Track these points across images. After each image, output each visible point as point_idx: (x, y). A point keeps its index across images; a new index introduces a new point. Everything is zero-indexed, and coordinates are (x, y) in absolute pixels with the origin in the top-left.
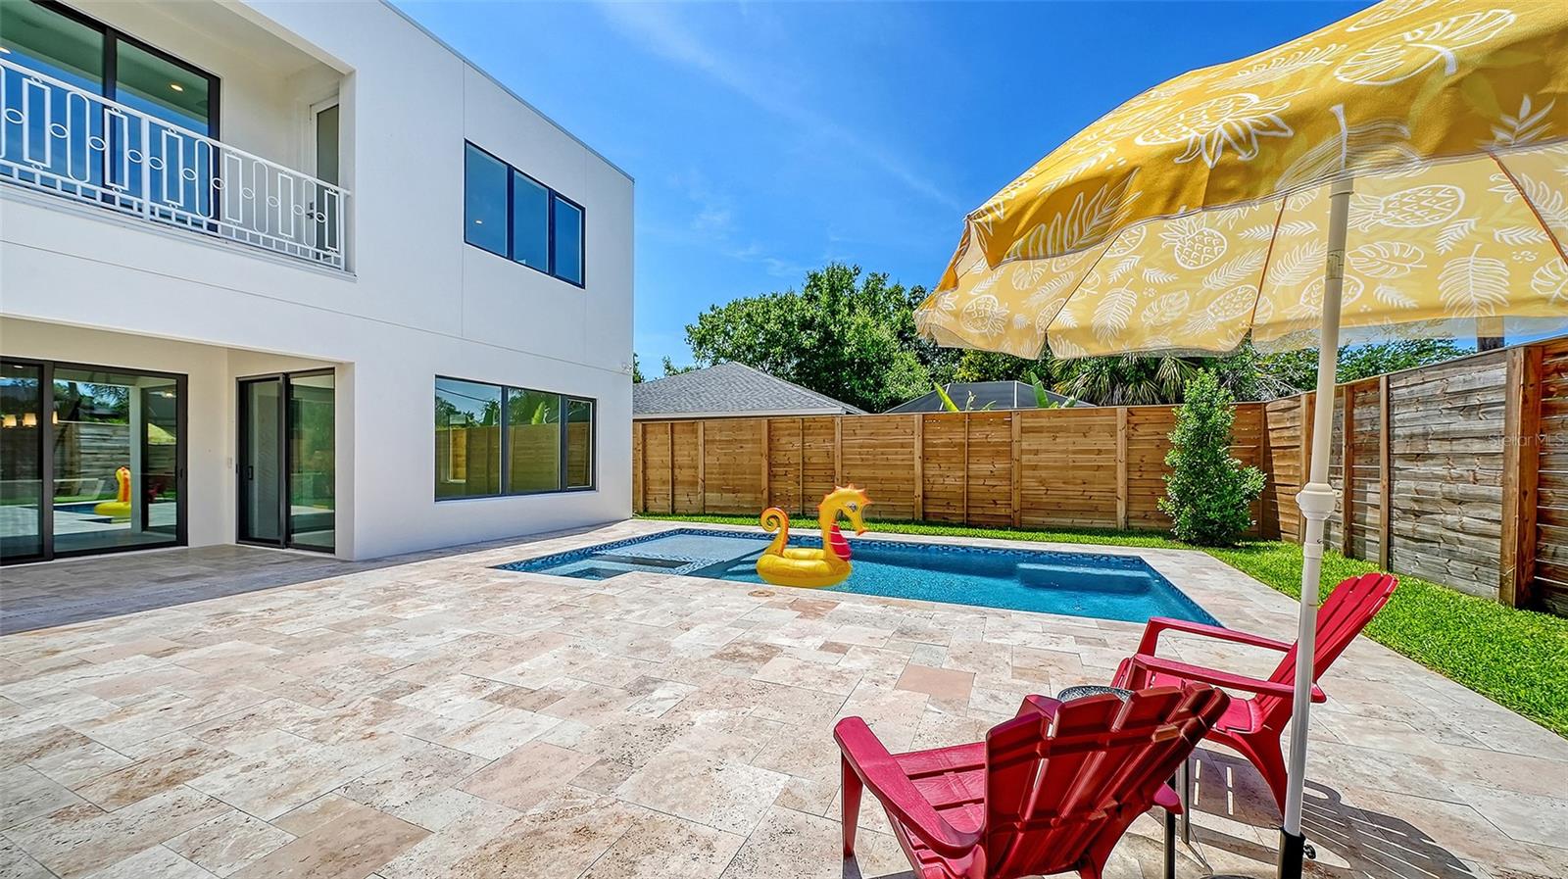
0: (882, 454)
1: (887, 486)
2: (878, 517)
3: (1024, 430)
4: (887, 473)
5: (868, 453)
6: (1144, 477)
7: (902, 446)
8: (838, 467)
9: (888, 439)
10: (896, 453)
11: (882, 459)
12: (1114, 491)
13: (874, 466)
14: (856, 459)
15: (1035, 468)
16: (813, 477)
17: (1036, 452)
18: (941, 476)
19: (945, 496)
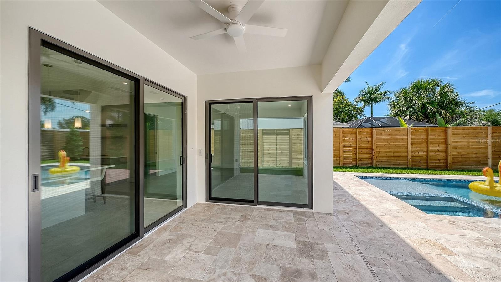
0: (394, 143)
1: (395, 155)
2: (392, 166)
3: (453, 134)
4: (396, 150)
5: (387, 142)
6: (496, 151)
7: (403, 139)
8: (374, 147)
9: (396, 137)
10: (400, 142)
11: (394, 145)
12: (487, 156)
13: (389, 147)
14: (382, 144)
15: (456, 148)
16: (361, 151)
17: (457, 142)
18: (418, 151)
19: (419, 158)
